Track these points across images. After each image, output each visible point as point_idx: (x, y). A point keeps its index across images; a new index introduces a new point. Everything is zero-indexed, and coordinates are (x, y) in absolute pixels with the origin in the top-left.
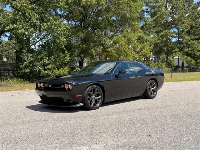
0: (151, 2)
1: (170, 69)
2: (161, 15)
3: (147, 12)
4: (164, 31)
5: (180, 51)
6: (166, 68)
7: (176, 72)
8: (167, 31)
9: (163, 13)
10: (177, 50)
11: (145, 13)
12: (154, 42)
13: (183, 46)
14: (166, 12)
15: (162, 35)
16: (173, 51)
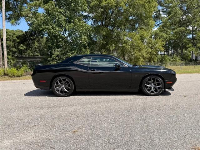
0: (166, 3)
1: (184, 62)
2: (174, 14)
3: (162, 12)
4: (178, 29)
5: (193, 46)
6: (180, 61)
7: (189, 64)
8: (181, 28)
9: (176, 12)
10: (191, 45)
11: (161, 13)
12: (169, 38)
13: (197, 42)
14: (180, 12)
15: (176, 32)
16: (187, 46)
